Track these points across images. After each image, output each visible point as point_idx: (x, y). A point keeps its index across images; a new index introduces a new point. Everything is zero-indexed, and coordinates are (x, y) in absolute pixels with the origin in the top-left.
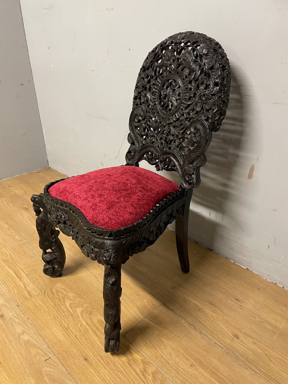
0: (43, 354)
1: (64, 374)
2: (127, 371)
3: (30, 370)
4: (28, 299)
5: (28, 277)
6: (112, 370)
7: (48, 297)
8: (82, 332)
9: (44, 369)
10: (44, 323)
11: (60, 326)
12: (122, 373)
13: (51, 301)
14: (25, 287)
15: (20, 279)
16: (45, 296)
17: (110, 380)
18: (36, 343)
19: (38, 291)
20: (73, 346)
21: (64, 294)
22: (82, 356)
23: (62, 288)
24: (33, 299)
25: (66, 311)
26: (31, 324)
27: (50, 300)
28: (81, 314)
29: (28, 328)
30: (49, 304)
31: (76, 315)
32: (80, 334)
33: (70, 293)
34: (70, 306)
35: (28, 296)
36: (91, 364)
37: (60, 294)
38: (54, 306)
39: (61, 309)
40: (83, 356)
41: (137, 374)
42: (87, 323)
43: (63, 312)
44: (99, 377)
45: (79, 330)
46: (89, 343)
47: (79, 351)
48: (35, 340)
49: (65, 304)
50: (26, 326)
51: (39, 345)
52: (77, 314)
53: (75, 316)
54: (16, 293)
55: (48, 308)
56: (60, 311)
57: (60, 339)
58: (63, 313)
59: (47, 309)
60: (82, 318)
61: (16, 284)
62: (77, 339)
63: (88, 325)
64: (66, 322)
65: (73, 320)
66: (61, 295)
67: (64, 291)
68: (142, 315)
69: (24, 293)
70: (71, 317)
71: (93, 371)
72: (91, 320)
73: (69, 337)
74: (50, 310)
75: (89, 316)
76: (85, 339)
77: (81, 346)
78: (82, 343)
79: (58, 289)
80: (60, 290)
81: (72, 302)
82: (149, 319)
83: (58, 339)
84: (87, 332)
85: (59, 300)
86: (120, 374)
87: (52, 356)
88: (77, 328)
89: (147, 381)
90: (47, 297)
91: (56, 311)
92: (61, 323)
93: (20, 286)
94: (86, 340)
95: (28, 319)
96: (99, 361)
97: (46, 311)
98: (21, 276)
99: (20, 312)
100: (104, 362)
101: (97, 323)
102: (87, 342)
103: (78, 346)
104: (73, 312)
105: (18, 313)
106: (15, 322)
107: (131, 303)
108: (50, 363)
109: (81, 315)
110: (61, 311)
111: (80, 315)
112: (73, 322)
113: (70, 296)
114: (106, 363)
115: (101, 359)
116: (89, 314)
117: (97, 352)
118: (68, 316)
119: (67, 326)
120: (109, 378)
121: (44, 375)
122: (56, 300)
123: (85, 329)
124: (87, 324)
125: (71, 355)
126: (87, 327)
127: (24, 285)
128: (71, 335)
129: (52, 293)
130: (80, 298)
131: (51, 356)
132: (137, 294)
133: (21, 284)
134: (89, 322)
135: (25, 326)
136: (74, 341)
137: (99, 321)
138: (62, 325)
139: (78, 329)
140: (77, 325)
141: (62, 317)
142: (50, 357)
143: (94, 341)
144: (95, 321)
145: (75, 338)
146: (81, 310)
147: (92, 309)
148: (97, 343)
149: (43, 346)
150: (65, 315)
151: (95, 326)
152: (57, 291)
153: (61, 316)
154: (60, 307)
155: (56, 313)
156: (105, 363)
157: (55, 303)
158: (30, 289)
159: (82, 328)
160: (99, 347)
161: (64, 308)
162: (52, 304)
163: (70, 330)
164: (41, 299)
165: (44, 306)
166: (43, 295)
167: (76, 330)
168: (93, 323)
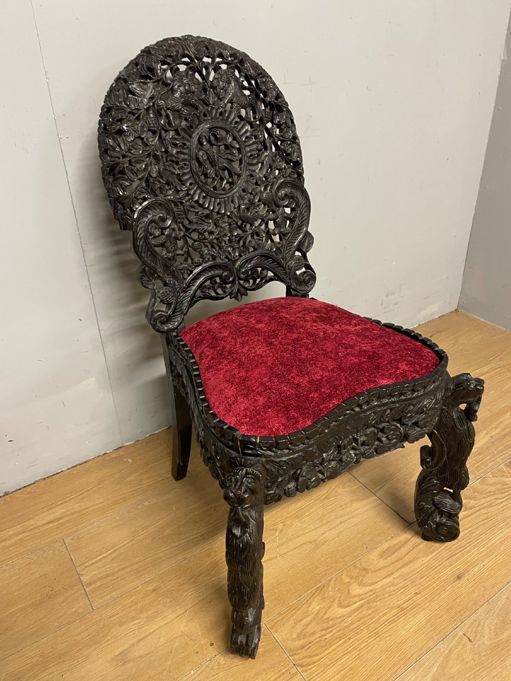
0: (459, 648)
1: (490, 609)
2: (469, 525)
3: (493, 666)
6: (469, 543)
7: (316, 655)
8: (406, 584)
9: (488, 643)
10: (388, 655)
11: (396, 623)
12: (472, 532)
13: (331, 647)
16: (314, 663)
17: (486, 547)
18: (437, 665)
20: (436, 597)
21: (311, 622)
22: (454, 584)
23: (294, 627)
25: (359, 614)
27: (327, 649)
28: (367, 586)
30: (337, 650)
31: (369, 594)
32: (411, 587)
33: (310, 609)
34: (345, 607)
36: (466, 571)
37: (309, 630)
38: (343, 640)
39: (351, 624)
40: (454, 582)
41: (470, 515)
42: (387, 576)
44: (483, 560)
45: (403, 589)
46: (429, 573)
47: (444, 588)
48: (431, 667)
49: (340, 617)
51: (441, 658)
52: (366, 593)
53: (371, 597)
55: (350, 652)
56: (358, 626)
57: (424, 621)
58: (363, 620)
59: (353, 653)
60: (375, 585)
62: (421, 592)
63: (392, 574)
64: (385, 612)
65: (380, 600)
66: (313, 627)
67: (304, 621)
68: (369, 498)
70: (375, 604)
71: (476, 569)
72: (379, 569)
73: (419, 604)
74: (355, 646)
75: (372, 573)
76: (421, 578)
77: (435, 584)
78: (429, 583)
79: (295, 635)
80: (299, 631)
81: (336, 602)
82: (378, 490)
83: (426, 624)
84: (407, 576)
85: (329, 630)
86: (474, 534)
87: (460, 630)
88: (399, 593)
89: (478, 506)
90: (318, 658)
91: (357, 634)
92: (388, 622)
94: (423, 577)
96: (458, 559)
97: (359, 654)
100: (458, 553)
101: (385, 561)
102: (426, 577)
103: (435, 589)
104: (362, 600)
107: (343, 509)
108: (475, 633)
109: (370, 585)
110: (357, 624)
111: (368, 589)
112: (385, 600)
113: (318, 607)
114: (460, 550)
115: (455, 557)
116: (367, 572)
117: (443, 561)
118: (371, 609)
119: (396, 610)
120: (484, 547)
121: (499, 641)
122: (327, 636)
123: (401, 579)
124: (389, 576)
125: (454, 600)
126: (394, 576)
128: (415, 602)
129: (304, 647)
130: (325, 589)
131: (461, 633)
132: (325, 498)
134: (384, 572)
136: (426, 596)
137: (382, 557)
138: (394, 620)
139: (401, 591)
140: (392, 593)
141: (374, 620)
142: (463, 635)
143: (425, 566)
144: (382, 563)
145: (418, 596)
146: (356, 586)
147: (355, 567)
148: (428, 562)
149: (442, 650)
150: (370, 615)
151: (393, 563)
152: (299, 637)
153: (372, 623)
154: (348, 626)
155: (364, 632)
156: (460, 552)
157: (337, 638)
159: (397, 584)
160: (434, 558)
161: (350, 619)
162: (338, 644)
163: (403, 604)
164: (321, 672)
165: (343, 660)
166: (308, 668)
167: (402, 594)
168: (387, 566)
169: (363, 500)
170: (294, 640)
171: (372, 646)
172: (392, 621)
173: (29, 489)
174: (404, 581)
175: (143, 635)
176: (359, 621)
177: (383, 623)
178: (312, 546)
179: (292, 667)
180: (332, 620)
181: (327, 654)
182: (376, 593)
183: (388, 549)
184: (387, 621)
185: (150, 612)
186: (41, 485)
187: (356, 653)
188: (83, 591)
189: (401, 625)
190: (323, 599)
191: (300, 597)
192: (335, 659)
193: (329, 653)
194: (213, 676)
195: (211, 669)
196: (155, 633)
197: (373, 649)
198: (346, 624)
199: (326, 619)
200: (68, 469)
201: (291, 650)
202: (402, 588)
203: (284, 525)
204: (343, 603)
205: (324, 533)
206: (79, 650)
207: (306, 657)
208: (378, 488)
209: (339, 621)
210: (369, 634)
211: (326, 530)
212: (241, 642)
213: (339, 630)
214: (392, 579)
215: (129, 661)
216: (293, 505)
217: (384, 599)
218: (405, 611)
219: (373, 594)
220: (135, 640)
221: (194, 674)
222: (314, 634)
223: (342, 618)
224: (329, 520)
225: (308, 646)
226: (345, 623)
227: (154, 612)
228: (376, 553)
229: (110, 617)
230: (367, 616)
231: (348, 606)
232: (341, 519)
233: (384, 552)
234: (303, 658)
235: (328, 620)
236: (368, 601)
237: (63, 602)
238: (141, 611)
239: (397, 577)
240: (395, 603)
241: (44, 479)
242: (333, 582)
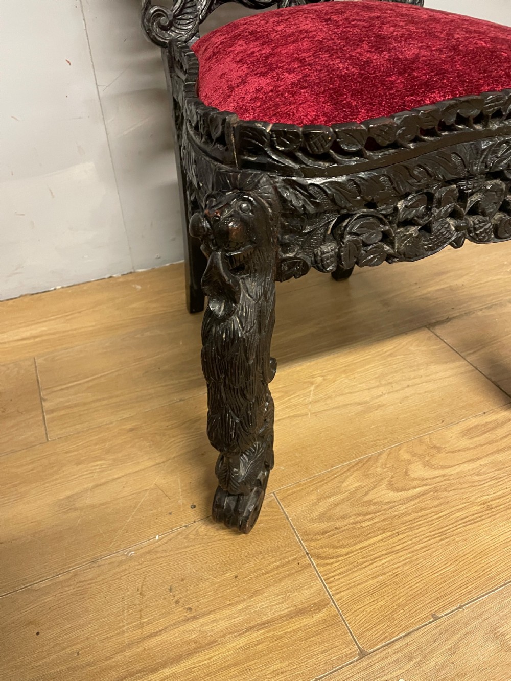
4: (336, 616)
5: (204, 615)
8: (500, 476)
10: (458, 567)
11: (476, 525)
13: (368, 539)
14: (263, 625)
15: (198, 647)
16: (337, 557)
19: (302, 578)
21: (342, 502)
23: (315, 504)
24: (338, 596)
25: (418, 503)
26: (461, 607)
27: (361, 541)
28: (438, 469)
29: (476, 618)
30: (377, 545)
31: (438, 480)
32: (505, 481)
33: (344, 485)
34: (398, 490)
35: (321, 614)
37: (337, 511)
38: (388, 534)
39: (405, 514)
42: (469, 461)
43: (421, 510)
45: (493, 482)
49: (388, 502)
50: (466, 624)
52: (434, 478)
54: (286, 663)
55: (398, 551)
56: (414, 519)
58: (423, 513)
59: (401, 554)
60: (450, 469)
61: (229, 666)
63: (478, 459)
64: (461, 506)
65: (455, 490)
66: (346, 509)
67: (331, 499)
69: (295, 631)
70: (445, 494)
72: (459, 451)
74: (404, 545)
75: (446, 453)
79: (315, 515)
80: (322, 510)
81: (386, 481)
82: (470, 354)
84: (503, 465)
85: (368, 517)
88: (486, 485)
90: (344, 551)
91: (412, 529)
92: (463, 521)
93: (246, 648)
95: (436, 618)
97: (409, 558)
98: (188, 643)
99: (398, 645)
101: (471, 441)
104: (426, 485)
105: (399, 655)
106: (443, 666)
107: (414, 370)
109: (441, 469)
110: (414, 516)
111: (437, 473)
112: (463, 491)
113: (357, 485)
116: (439, 452)
118: (438, 499)
119: (479, 508)
122: (365, 524)
123: (492, 468)
124: (473, 461)
126: (482, 462)
127: (248, 630)
129: (326, 532)
130: (371, 463)
132: (389, 355)
133: (242, 641)
134: (469, 455)
135: (468, 629)
137: (465, 435)
138: (473, 519)
140: (476, 484)
141: (441, 514)
144: (465, 443)
146: (419, 467)
147: (421, 442)
150: (435, 507)
151: (481, 446)
152: (322, 517)
153: (438, 518)
154: (399, 517)
155: (423, 528)
157: (379, 529)
158: (285, 606)
159: (485, 473)
161: (404, 507)
162: (379, 538)
163: (492, 500)
164: (348, 570)
165: (384, 561)
166: (327, 561)
167: (491, 487)
168: (472, 448)
169: (446, 363)
170: (313, 520)
171: (434, 549)
172: (469, 521)
173: (10, 303)
174: (496, 470)
175: (103, 481)
176: (417, 512)
177: (456, 522)
178: (360, 408)
179: (303, 557)
180: (375, 504)
181: (360, 548)
182: (448, 480)
183: (476, 427)
184: (462, 519)
185: (120, 455)
186: (26, 300)
187: (407, 554)
188: (41, 418)
189: (483, 528)
190: (366, 476)
191: (332, 467)
192: (372, 557)
193: (364, 547)
194: (186, 547)
195: (185, 538)
196: (119, 480)
197: (434, 555)
198: (396, 513)
199: (366, 502)
200: (63, 288)
201: (306, 533)
202: (491, 479)
203: (324, 380)
204: (396, 486)
205: (381, 396)
206: (15, 486)
207: (327, 546)
208: (472, 351)
209: (385, 507)
210: (431, 532)
211: (384, 392)
212: (228, 505)
213: (384, 520)
214: (479, 464)
215: (76, 509)
216: (341, 358)
217: (461, 489)
218: (493, 510)
219: (445, 480)
220: (91, 485)
221: (159, 540)
222: (344, 517)
223: (392, 504)
224: (390, 381)
225: (332, 533)
226: (394, 512)
227: (126, 456)
228: (457, 429)
229: (67, 452)
230: (431, 508)
231: (403, 490)
232: (410, 383)
233: (468, 430)
234: (322, 547)
235: (369, 503)
236: (435, 488)
237: (12, 427)
238: (108, 452)
239: (486, 464)
240: (478, 497)
241: (33, 294)
242: (384, 456)
